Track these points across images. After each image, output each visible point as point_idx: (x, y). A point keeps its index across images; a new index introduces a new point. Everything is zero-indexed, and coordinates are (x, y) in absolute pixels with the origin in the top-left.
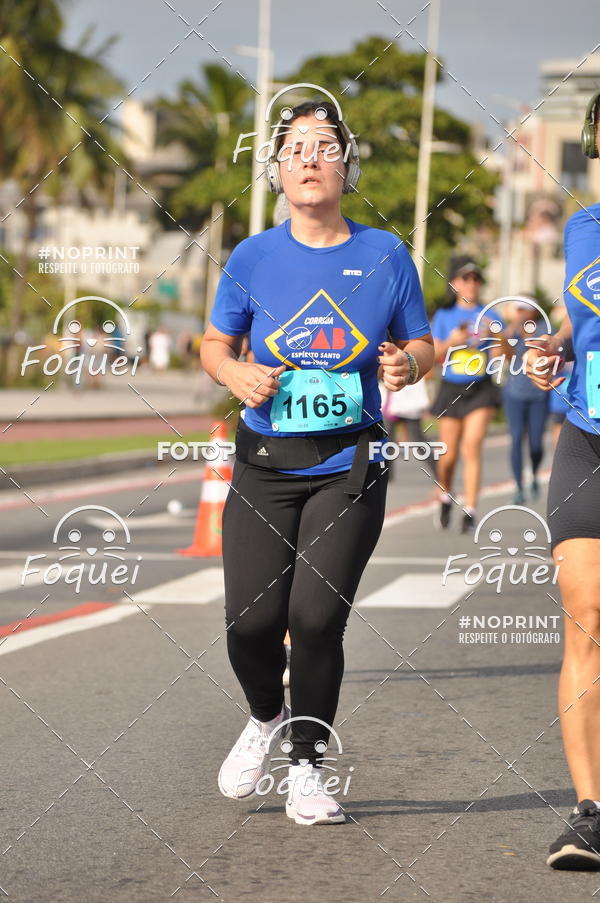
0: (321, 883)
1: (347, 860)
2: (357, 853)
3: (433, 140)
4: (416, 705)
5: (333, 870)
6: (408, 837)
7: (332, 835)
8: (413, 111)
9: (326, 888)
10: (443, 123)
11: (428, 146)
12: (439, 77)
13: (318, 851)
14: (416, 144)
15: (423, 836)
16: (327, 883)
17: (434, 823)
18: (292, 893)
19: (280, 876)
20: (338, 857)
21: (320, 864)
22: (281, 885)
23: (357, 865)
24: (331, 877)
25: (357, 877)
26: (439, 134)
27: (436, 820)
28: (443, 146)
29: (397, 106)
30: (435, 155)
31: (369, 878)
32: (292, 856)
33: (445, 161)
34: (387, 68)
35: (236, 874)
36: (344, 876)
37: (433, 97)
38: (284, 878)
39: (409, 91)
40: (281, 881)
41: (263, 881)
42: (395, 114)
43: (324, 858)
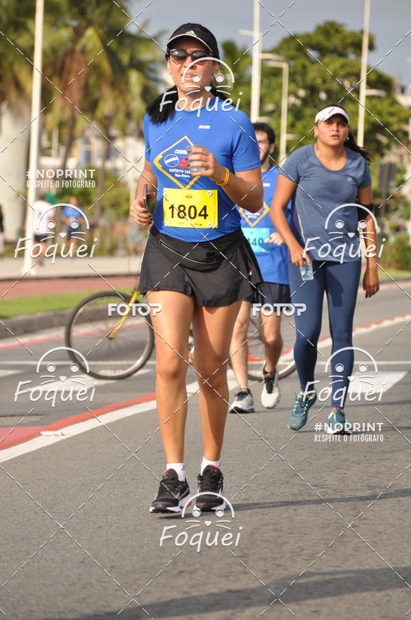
2: (331, 553)
3: (367, 89)
7: (314, 541)
8: (354, 70)
10: (373, 77)
11: (364, 92)
12: (371, 47)
13: (305, 552)
14: (357, 91)
17: (380, 533)
19: (281, 568)
21: (307, 560)
26: (370, 85)
27: (381, 531)
28: (373, 92)
29: (343, 67)
30: (369, 98)
32: (288, 555)
33: (375, 101)
34: (336, 41)
37: (366, 60)
38: (283, 569)
39: (352, 57)
40: (282, 571)
41: (270, 572)
42: (342, 72)
43: (310, 557)
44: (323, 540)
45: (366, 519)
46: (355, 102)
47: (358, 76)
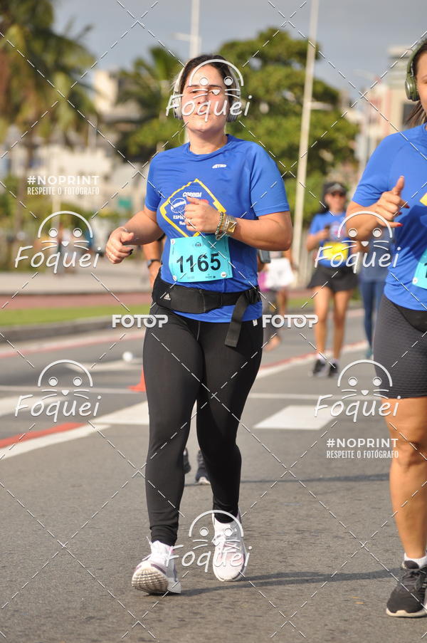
0: (227, 621)
1: (246, 606)
2: (253, 601)
3: (312, 101)
4: (295, 498)
5: (235, 612)
6: (288, 590)
8: (299, 80)
9: (231, 625)
10: (319, 89)
11: (309, 104)
12: (317, 57)
13: (226, 599)
14: (301, 104)
15: (299, 590)
16: (231, 622)
18: (207, 628)
19: (199, 616)
20: (239, 603)
21: (227, 608)
22: (199, 623)
23: (253, 609)
24: (234, 618)
25: (252, 618)
26: (316, 97)
28: (319, 105)
29: (288, 76)
30: (314, 112)
31: (261, 618)
32: (207, 603)
33: (321, 116)
34: (280, 49)
35: (167, 614)
36: (244, 617)
37: (312, 71)
38: (201, 618)
39: (296, 66)
40: (199, 620)
41: (186, 620)
42: (286, 83)
43: (230, 604)
45: (293, 565)
46: (299, 115)
47: (302, 87)
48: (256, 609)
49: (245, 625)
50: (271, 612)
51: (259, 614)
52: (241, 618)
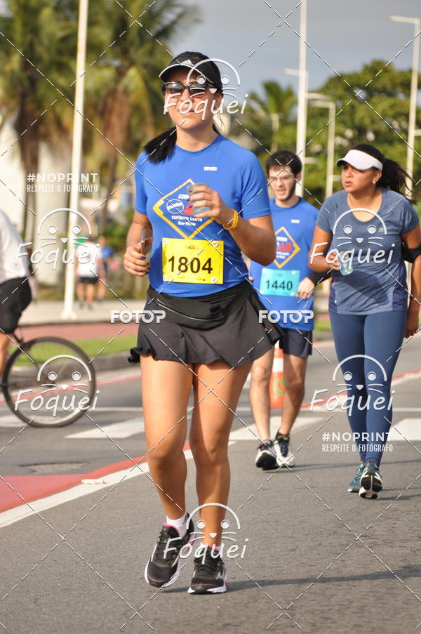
0: (356, 626)
1: (373, 610)
3: (416, 129)
4: (415, 506)
5: (364, 616)
7: (363, 594)
8: (403, 110)
9: (361, 628)
11: (413, 132)
13: (354, 605)
14: (406, 132)
16: (361, 626)
19: (329, 621)
20: (368, 608)
21: (355, 613)
22: (330, 627)
23: (380, 613)
24: (363, 622)
25: (380, 621)
26: (419, 124)
29: (392, 107)
31: (389, 622)
32: (336, 608)
34: (385, 81)
36: (373, 621)
37: (415, 100)
38: (332, 623)
39: (401, 97)
40: (330, 625)
41: (318, 625)
42: (391, 112)
43: (358, 609)
44: (372, 592)
46: (403, 142)
47: (407, 116)
48: (383, 613)
49: (373, 628)
50: (398, 616)
51: (387, 617)
52: (370, 622)
